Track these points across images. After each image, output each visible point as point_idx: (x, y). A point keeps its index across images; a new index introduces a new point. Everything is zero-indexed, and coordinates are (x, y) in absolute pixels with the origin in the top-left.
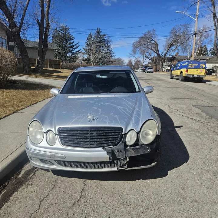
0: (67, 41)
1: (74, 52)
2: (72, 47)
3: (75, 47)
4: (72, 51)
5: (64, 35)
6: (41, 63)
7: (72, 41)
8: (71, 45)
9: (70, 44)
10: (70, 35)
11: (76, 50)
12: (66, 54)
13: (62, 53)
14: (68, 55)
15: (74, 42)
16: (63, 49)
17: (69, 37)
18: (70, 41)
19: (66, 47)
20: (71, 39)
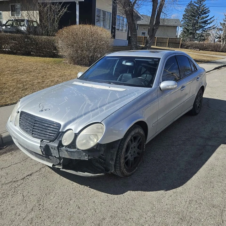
0: (200, 15)
1: (205, 29)
2: (205, 22)
3: (209, 22)
4: (204, 26)
5: (198, 8)
6: (150, 43)
7: (206, 15)
8: (204, 20)
9: (203, 18)
10: (205, 8)
11: (209, 26)
12: (196, 31)
13: (191, 30)
14: (198, 32)
15: (208, 16)
16: (193, 25)
17: (203, 11)
18: (204, 16)
19: (197, 22)
20: (205, 13)
